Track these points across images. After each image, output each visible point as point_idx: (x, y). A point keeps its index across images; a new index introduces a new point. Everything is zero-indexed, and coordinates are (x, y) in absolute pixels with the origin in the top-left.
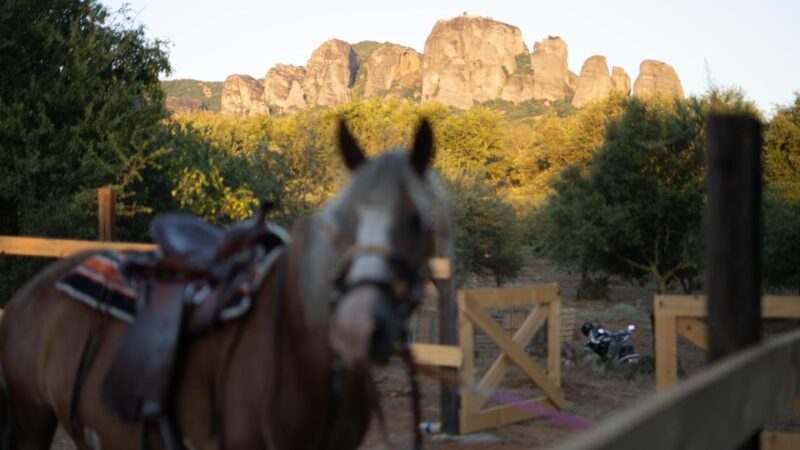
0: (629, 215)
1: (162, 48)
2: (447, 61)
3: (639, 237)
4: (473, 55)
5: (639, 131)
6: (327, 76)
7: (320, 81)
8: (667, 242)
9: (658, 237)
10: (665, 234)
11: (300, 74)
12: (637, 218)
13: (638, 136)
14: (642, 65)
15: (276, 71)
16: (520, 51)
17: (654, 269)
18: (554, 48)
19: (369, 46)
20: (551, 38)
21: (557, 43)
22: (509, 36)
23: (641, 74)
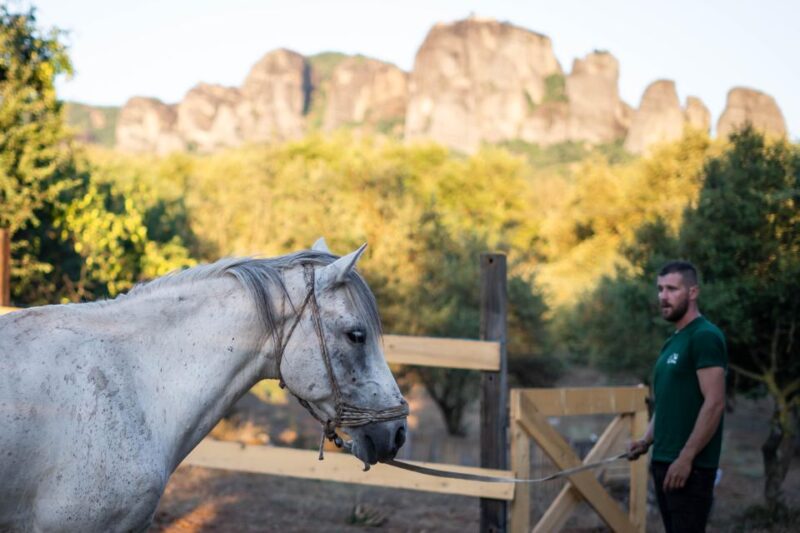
0: (736, 297)
1: (62, 40)
2: (443, 82)
3: (750, 330)
4: (483, 72)
5: (754, 175)
6: (270, 100)
7: (261, 107)
8: (791, 339)
9: (777, 332)
10: (788, 327)
11: (231, 97)
12: (747, 303)
13: (752, 183)
14: (731, 93)
15: (198, 91)
16: (550, 69)
17: (769, 378)
18: (601, 66)
19: (332, 58)
20: (597, 53)
21: (605, 60)
22: (535, 48)
23: (728, 106)
